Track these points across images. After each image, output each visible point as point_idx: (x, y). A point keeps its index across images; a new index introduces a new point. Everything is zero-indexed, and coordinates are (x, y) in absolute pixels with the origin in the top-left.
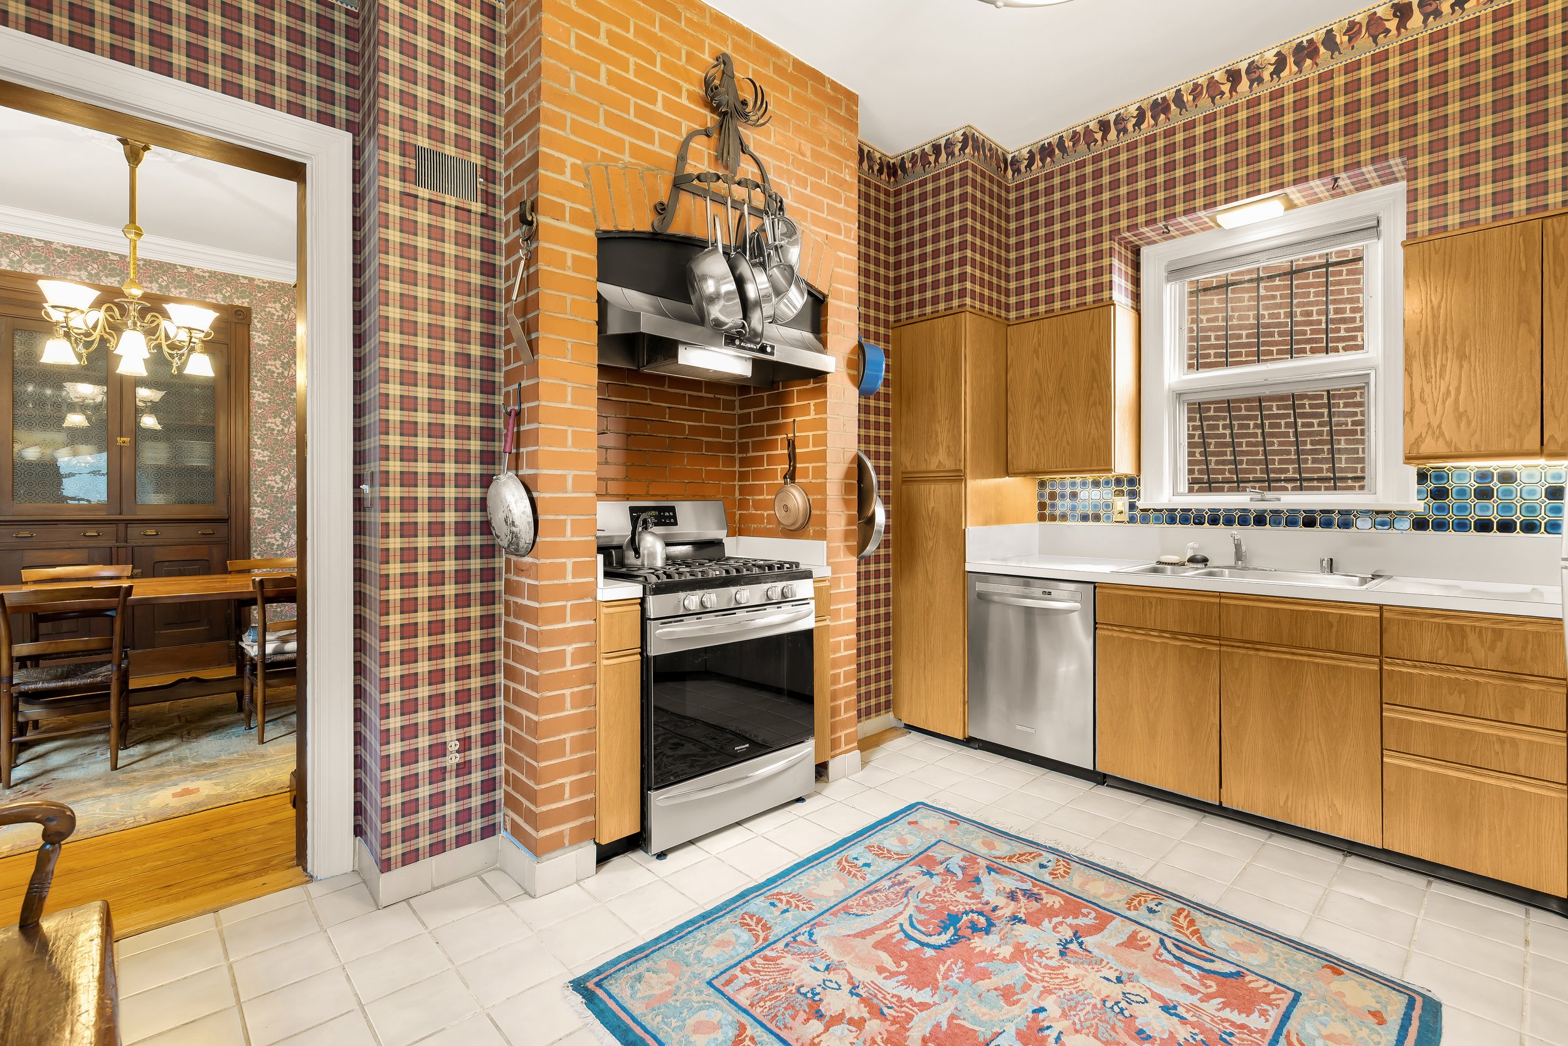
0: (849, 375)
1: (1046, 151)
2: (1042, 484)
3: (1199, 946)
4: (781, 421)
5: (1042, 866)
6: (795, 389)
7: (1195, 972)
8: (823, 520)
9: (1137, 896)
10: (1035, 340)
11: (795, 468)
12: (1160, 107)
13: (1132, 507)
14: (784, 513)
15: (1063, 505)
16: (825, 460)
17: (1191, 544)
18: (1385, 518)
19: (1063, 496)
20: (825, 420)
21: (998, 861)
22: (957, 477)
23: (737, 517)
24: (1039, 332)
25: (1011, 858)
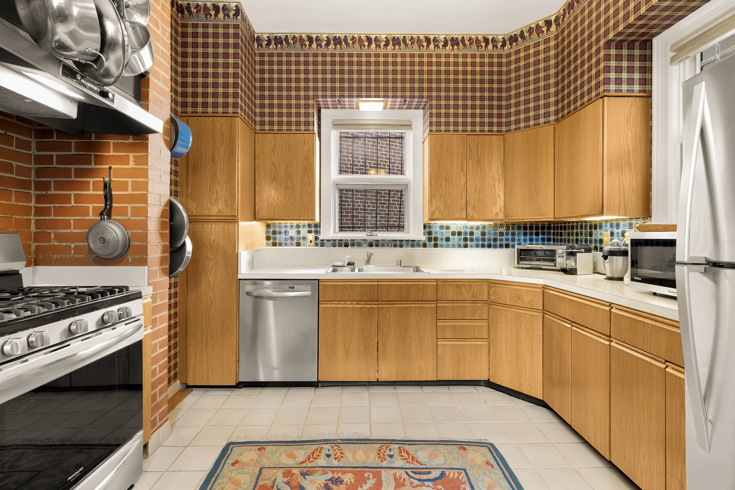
0: (164, 139)
1: (278, 40)
2: (268, 226)
3: (419, 466)
4: (93, 166)
5: (328, 456)
6: (112, 141)
7: (430, 484)
8: (144, 250)
9: (380, 450)
10: (273, 144)
11: (111, 207)
12: (337, 41)
13: (316, 238)
14: (99, 244)
15: (280, 238)
16: (146, 202)
17: (348, 256)
18: (413, 243)
19: (280, 233)
20: (147, 170)
21: (304, 465)
22: (233, 220)
23: (33, 249)
24: (275, 140)
25: (309, 458)
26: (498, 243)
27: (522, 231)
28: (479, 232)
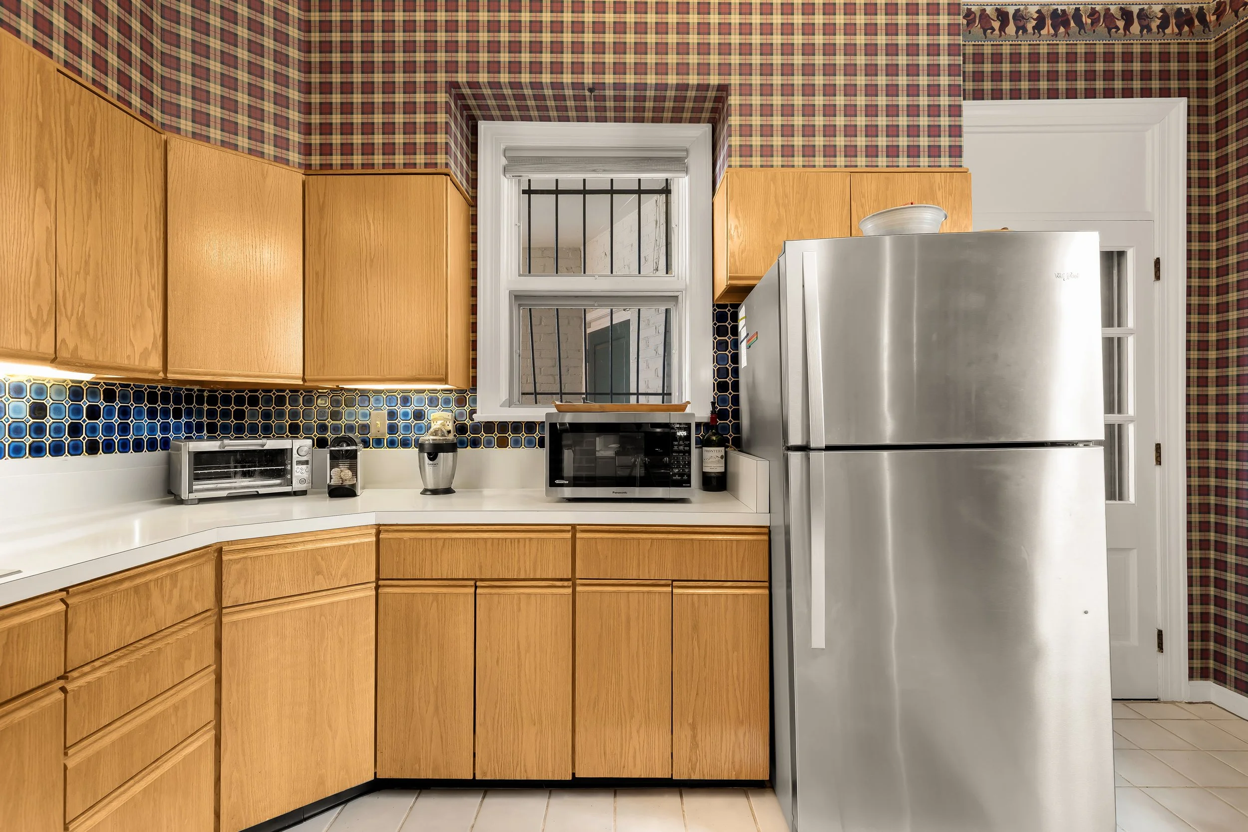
26: (84, 438)
27: (145, 406)
28: (24, 406)
